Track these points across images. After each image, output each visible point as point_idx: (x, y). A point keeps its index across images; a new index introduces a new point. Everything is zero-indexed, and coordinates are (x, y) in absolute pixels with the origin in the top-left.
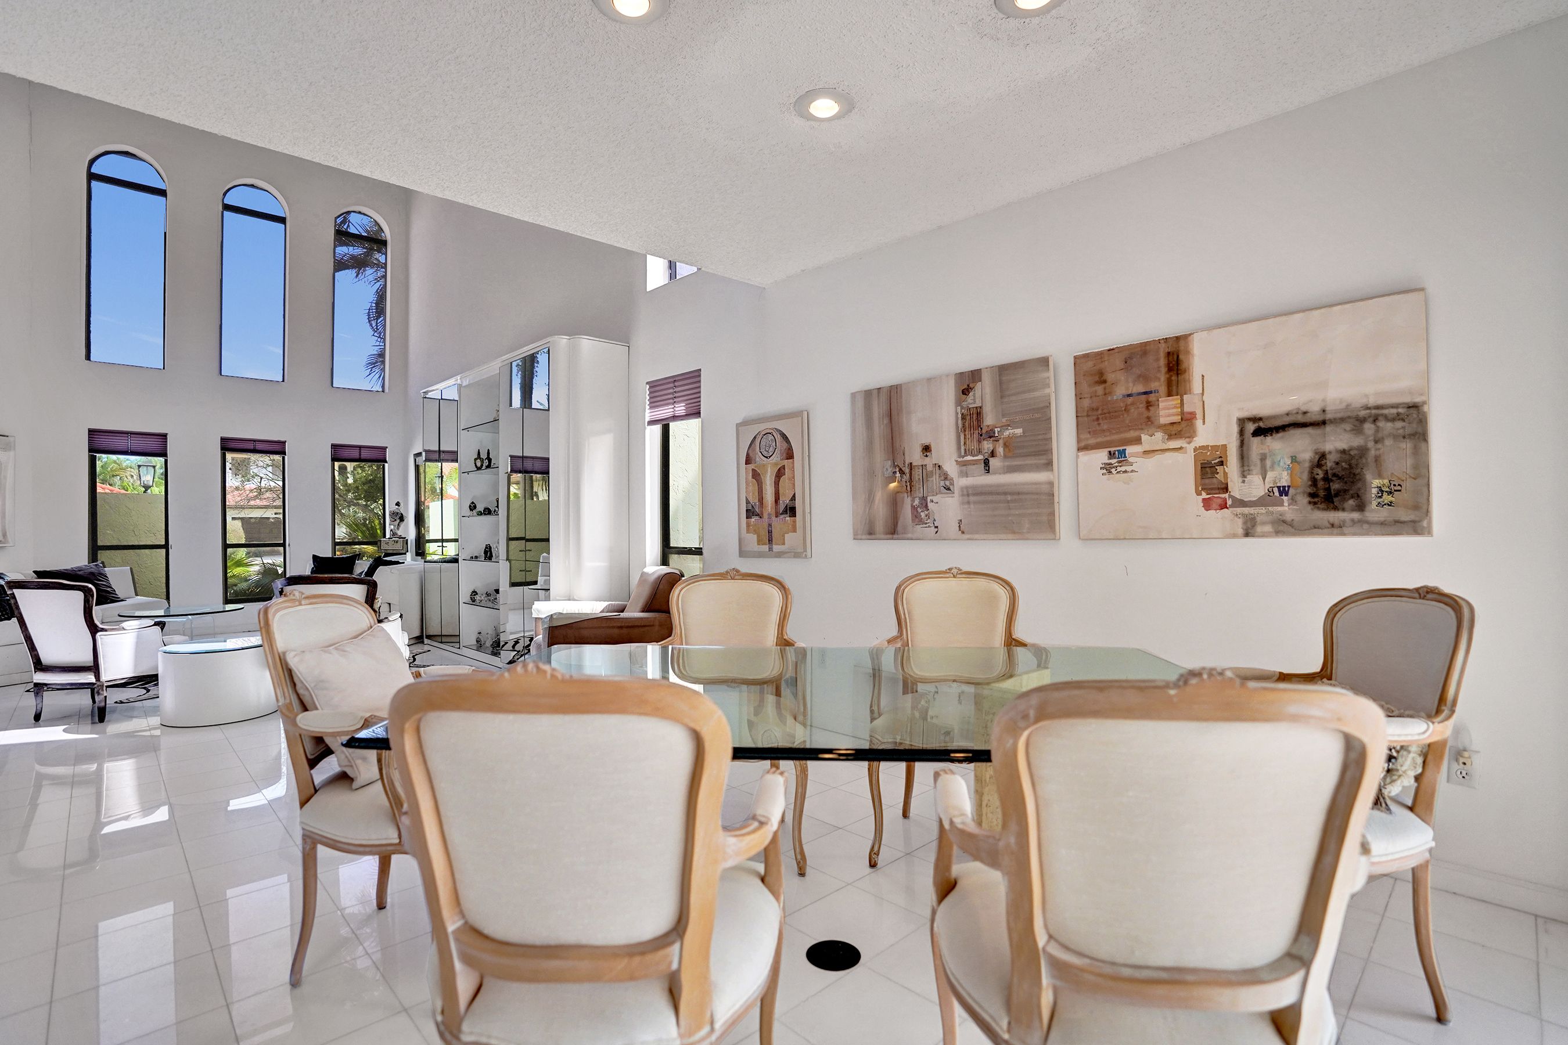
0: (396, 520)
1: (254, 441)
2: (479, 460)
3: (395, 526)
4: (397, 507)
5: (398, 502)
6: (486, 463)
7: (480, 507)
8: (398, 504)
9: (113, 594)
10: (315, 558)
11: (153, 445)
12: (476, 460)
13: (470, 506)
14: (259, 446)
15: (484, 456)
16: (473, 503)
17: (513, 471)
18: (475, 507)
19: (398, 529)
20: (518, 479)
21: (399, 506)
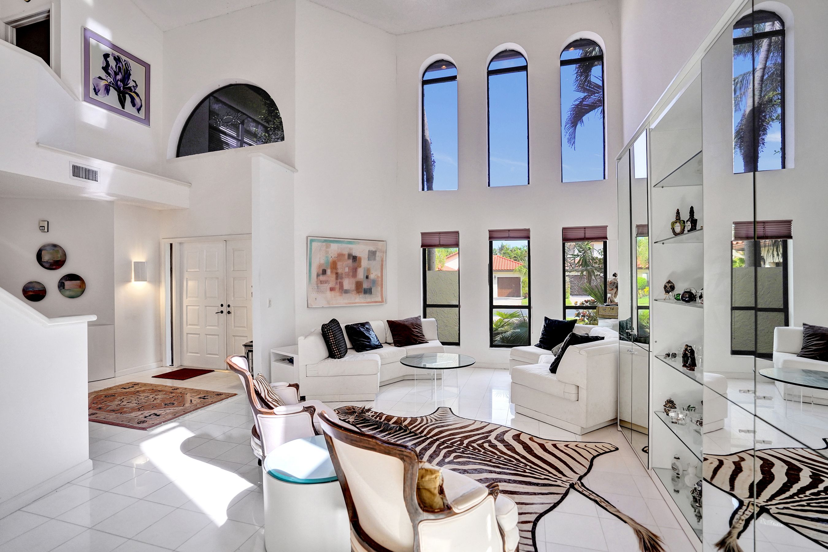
0: (612, 289)
1: (509, 231)
2: (678, 224)
3: (612, 294)
4: (614, 277)
5: (616, 274)
6: (689, 225)
7: (680, 289)
8: (615, 275)
9: (421, 338)
10: (546, 319)
11: (450, 240)
12: (673, 224)
13: (665, 287)
14: (512, 234)
15: (685, 216)
16: (669, 282)
17: (737, 237)
18: (672, 288)
19: (615, 296)
20: (743, 247)
21: (616, 277)
